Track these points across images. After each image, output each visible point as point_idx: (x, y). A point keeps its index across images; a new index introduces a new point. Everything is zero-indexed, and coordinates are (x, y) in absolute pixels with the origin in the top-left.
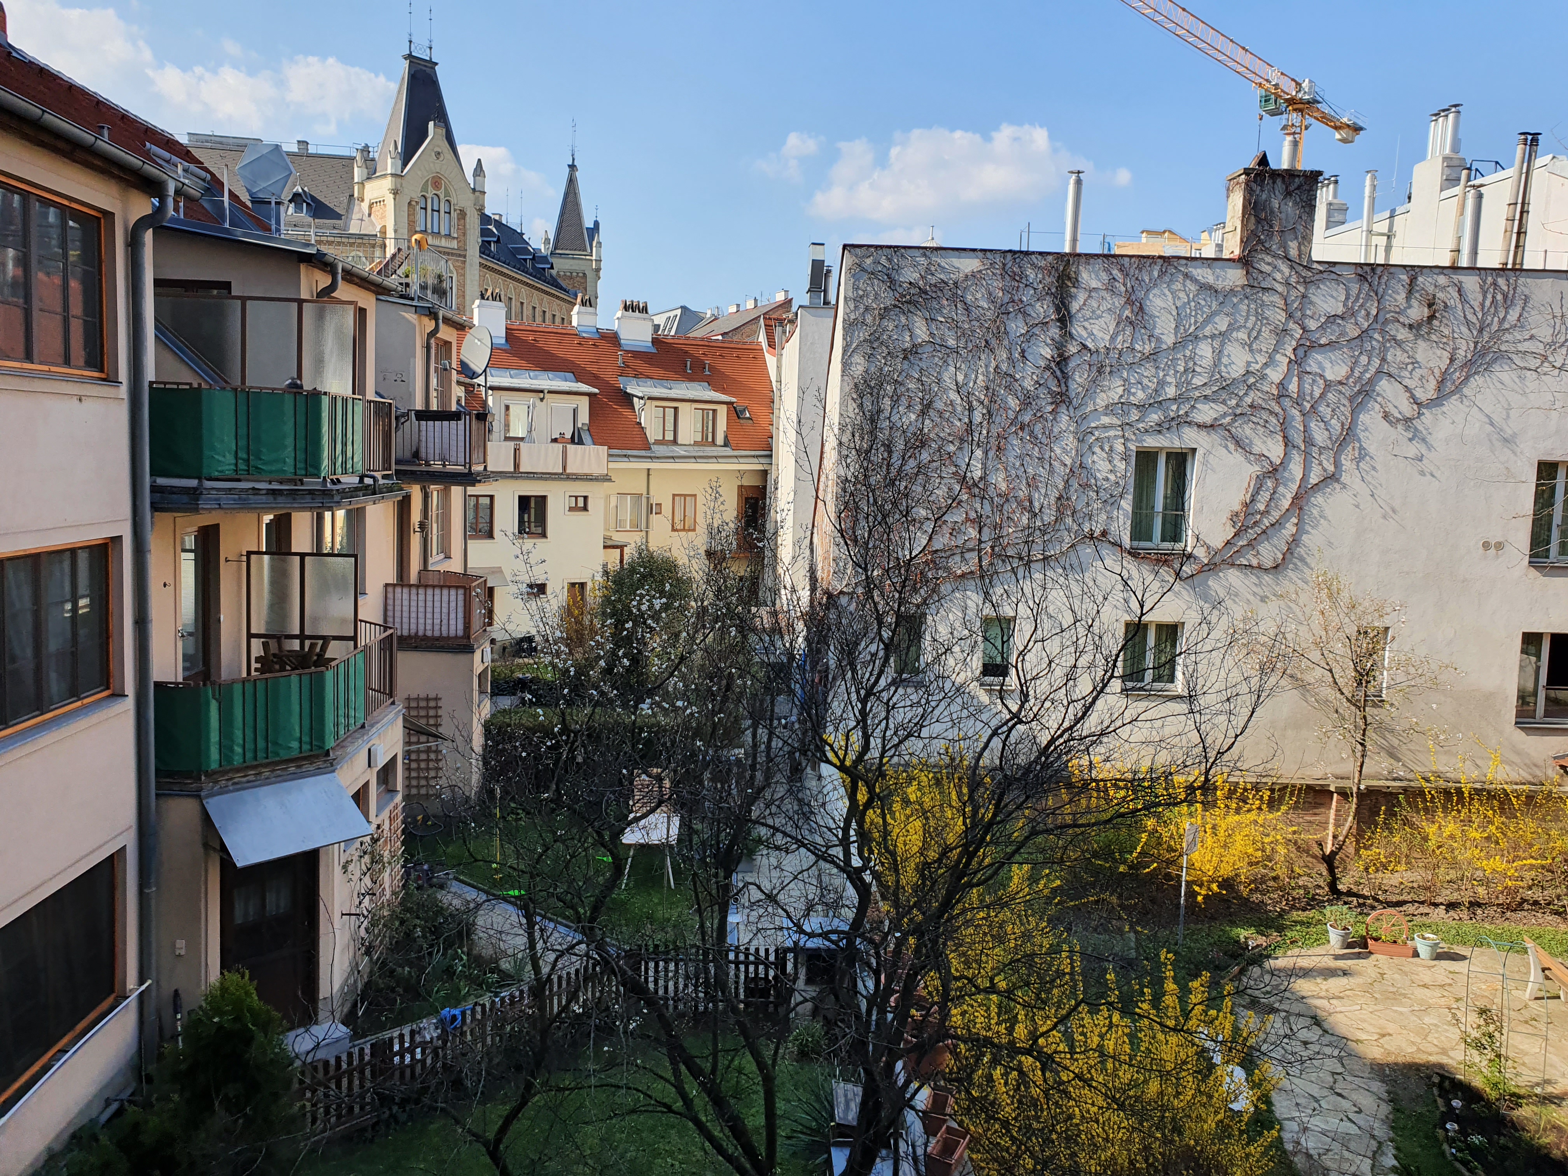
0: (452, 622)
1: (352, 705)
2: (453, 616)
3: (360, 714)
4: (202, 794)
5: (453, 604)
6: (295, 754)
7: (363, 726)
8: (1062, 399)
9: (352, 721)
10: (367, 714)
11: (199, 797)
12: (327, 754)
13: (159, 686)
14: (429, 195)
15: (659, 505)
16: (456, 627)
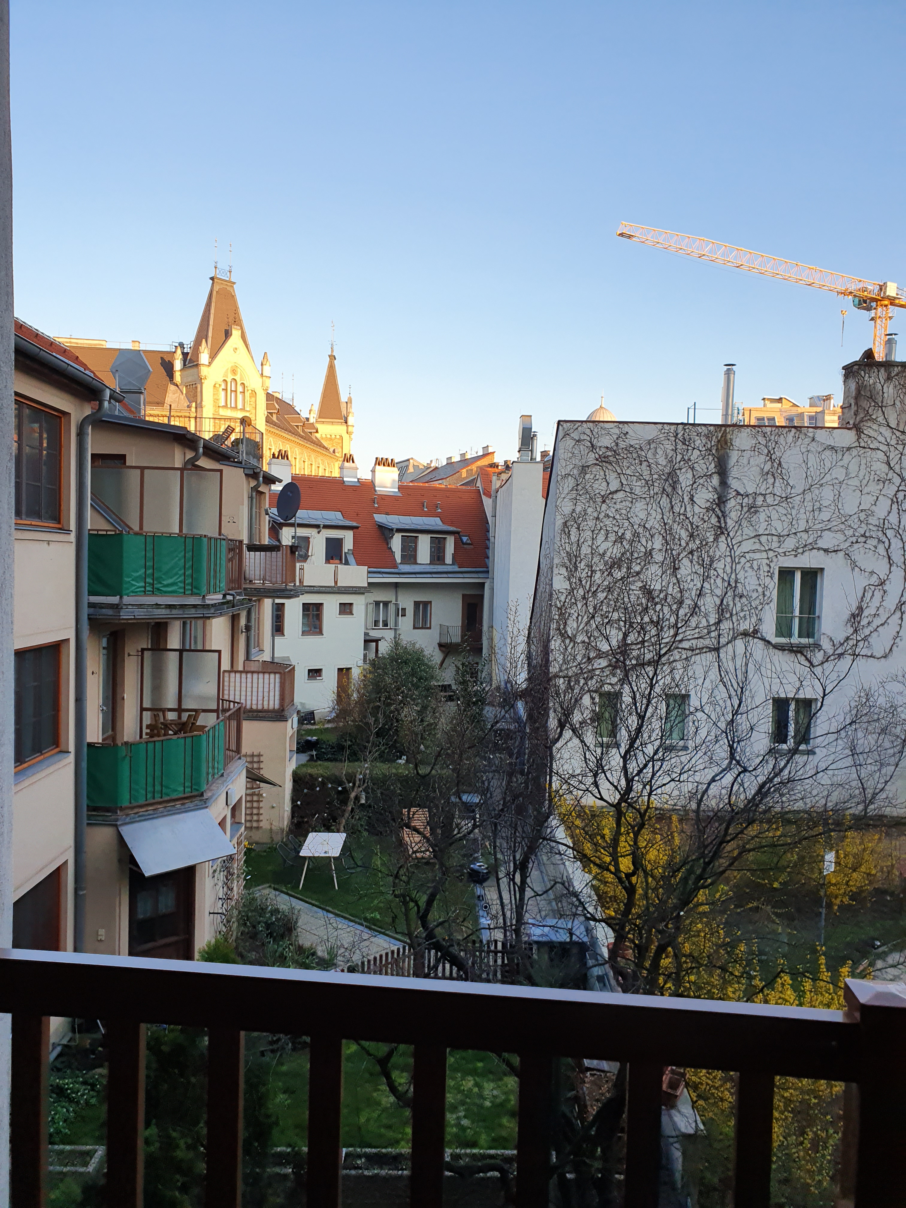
0: (272, 698)
1: (216, 759)
2: (272, 694)
3: (221, 766)
4: (118, 823)
5: (272, 686)
6: (181, 795)
7: (222, 775)
8: (721, 530)
9: (216, 771)
10: (225, 765)
11: (116, 826)
12: (202, 795)
13: (90, 745)
14: (229, 380)
15: (404, 610)
16: (274, 703)
